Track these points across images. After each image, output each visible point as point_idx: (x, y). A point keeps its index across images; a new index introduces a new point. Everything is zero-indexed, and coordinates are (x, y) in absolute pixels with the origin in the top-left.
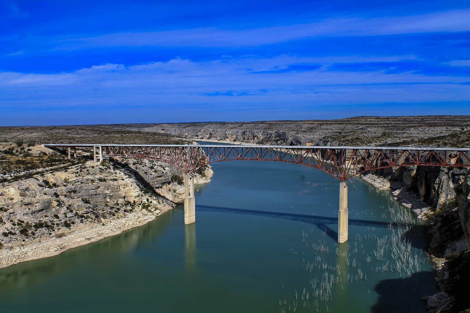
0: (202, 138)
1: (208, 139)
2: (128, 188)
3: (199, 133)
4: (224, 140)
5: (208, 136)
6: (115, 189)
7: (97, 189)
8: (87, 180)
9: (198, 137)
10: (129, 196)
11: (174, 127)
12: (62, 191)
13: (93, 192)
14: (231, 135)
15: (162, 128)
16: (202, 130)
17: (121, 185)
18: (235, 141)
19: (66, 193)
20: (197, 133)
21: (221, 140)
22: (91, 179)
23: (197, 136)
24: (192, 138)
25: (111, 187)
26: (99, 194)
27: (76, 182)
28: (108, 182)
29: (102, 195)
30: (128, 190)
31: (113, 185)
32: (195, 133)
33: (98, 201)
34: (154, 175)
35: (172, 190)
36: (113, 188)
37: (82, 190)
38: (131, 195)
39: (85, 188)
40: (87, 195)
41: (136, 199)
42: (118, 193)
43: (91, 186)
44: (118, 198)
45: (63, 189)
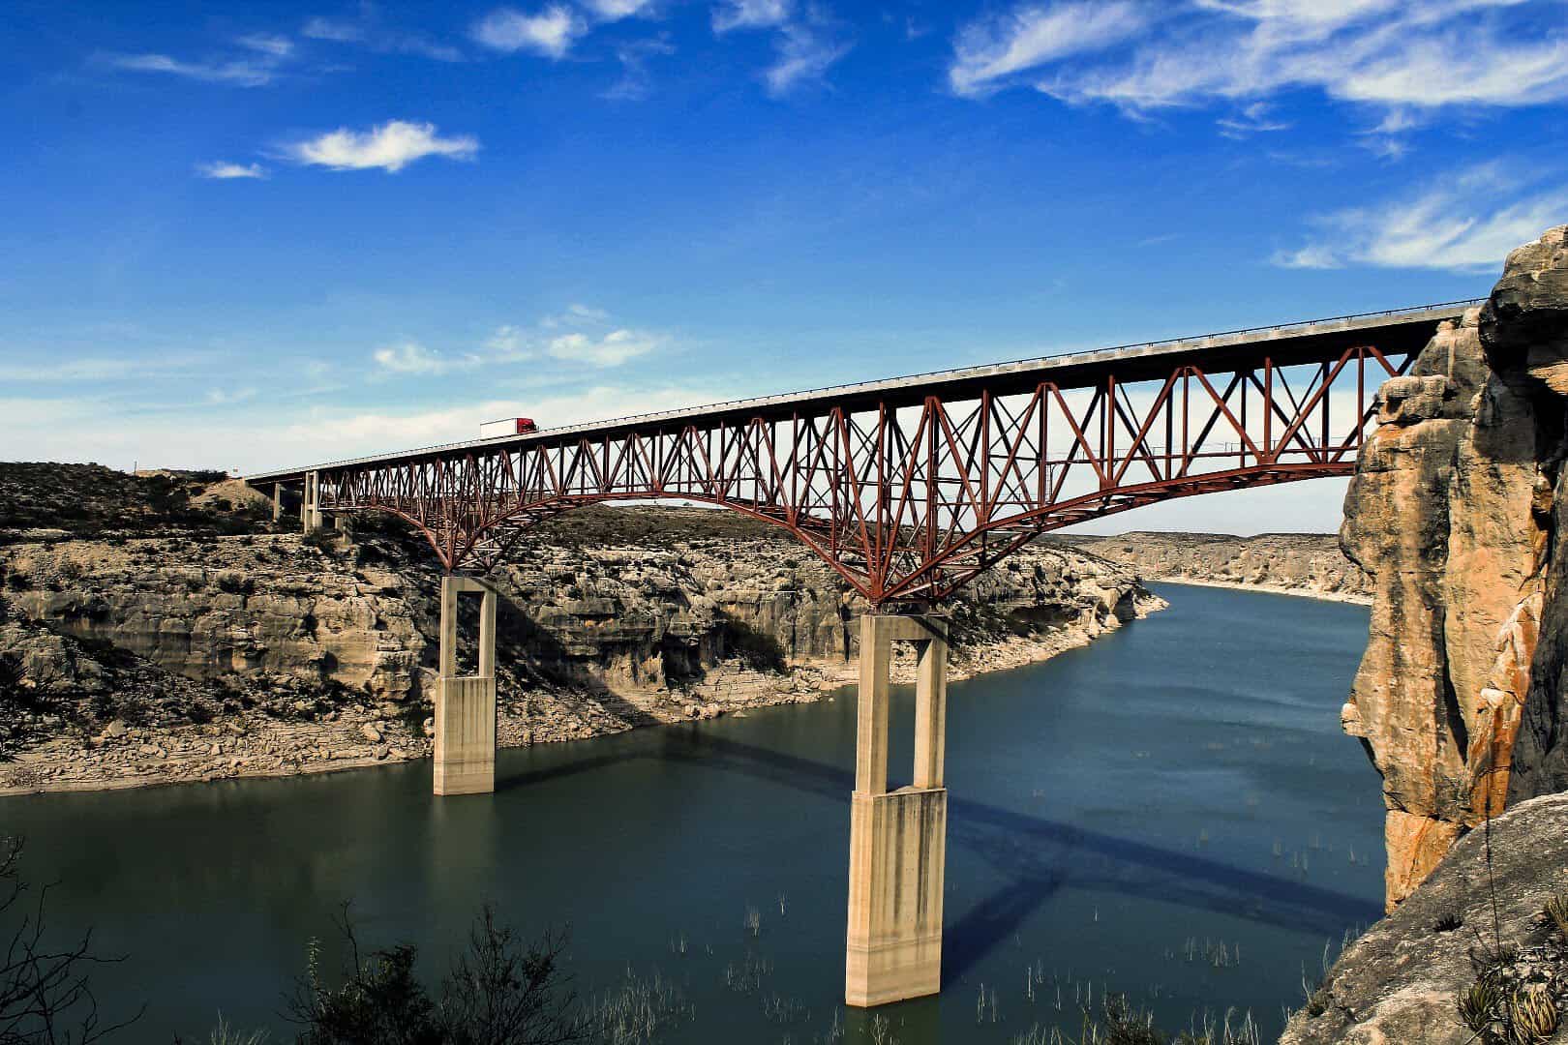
0: (1241, 580)
1: (1257, 582)
2: (354, 630)
3: (1232, 563)
4: (1302, 587)
5: (1257, 573)
6: (282, 627)
7: (196, 618)
8: (173, 580)
9: (1230, 577)
10: (355, 665)
11: (1163, 543)
12: (35, 605)
13: (174, 626)
14: (1326, 569)
15: (1126, 546)
16: (1242, 554)
17: (327, 616)
18: (1334, 589)
19: (46, 613)
20: (1227, 563)
21: (1294, 586)
22: (190, 578)
23: (1226, 572)
24: (1212, 578)
25: (263, 616)
26: (200, 637)
27: (118, 582)
28: (256, 600)
29: (208, 643)
30: (351, 638)
31: (276, 611)
32: (1220, 563)
33: (189, 661)
34: (566, 607)
35: (661, 677)
36: (273, 620)
37: (133, 613)
38: (363, 661)
39: (147, 607)
40: (148, 634)
41: (377, 682)
42: (293, 643)
43: (179, 600)
44: (288, 662)
45: (37, 600)
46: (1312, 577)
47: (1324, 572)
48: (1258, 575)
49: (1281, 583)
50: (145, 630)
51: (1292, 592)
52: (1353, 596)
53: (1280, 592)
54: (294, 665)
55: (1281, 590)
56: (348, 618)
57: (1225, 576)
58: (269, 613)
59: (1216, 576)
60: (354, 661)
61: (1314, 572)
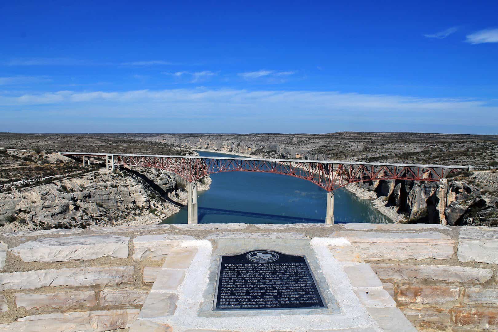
0: (201, 148)
1: (206, 149)
2: (137, 193)
3: (198, 144)
4: (221, 150)
6: (125, 195)
7: (110, 195)
8: (101, 186)
10: (138, 201)
11: (175, 138)
13: (106, 197)
15: (164, 138)
16: (200, 141)
17: (131, 191)
18: (230, 151)
19: (82, 197)
20: (196, 143)
21: (218, 150)
22: (104, 185)
26: (111, 199)
27: (91, 188)
28: (119, 188)
29: (113, 200)
30: (137, 195)
31: (124, 190)
32: (194, 143)
33: (110, 205)
34: (160, 182)
35: (175, 196)
36: (123, 193)
37: (96, 195)
38: (140, 200)
39: (99, 193)
40: (101, 200)
41: (144, 204)
42: (128, 198)
43: (104, 191)
44: (128, 202)
45: (79, 194)
46: (223, 148)
47: (227, 146)
48: (206, 147)
49: (213, 149)
50: (100, 199)
51: (217, 152)
52: (237, 153)
53: (214, 152)
54: (129, 203)
55: (214, 151)
56: (136, 191)
57: (196, 147)
58: (123, 192)
59: (193, 147)
60: (138, 200)
61: (224, 146)
